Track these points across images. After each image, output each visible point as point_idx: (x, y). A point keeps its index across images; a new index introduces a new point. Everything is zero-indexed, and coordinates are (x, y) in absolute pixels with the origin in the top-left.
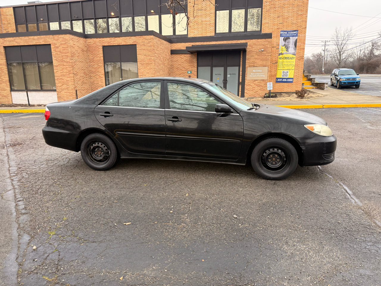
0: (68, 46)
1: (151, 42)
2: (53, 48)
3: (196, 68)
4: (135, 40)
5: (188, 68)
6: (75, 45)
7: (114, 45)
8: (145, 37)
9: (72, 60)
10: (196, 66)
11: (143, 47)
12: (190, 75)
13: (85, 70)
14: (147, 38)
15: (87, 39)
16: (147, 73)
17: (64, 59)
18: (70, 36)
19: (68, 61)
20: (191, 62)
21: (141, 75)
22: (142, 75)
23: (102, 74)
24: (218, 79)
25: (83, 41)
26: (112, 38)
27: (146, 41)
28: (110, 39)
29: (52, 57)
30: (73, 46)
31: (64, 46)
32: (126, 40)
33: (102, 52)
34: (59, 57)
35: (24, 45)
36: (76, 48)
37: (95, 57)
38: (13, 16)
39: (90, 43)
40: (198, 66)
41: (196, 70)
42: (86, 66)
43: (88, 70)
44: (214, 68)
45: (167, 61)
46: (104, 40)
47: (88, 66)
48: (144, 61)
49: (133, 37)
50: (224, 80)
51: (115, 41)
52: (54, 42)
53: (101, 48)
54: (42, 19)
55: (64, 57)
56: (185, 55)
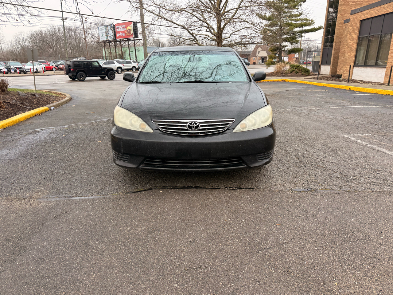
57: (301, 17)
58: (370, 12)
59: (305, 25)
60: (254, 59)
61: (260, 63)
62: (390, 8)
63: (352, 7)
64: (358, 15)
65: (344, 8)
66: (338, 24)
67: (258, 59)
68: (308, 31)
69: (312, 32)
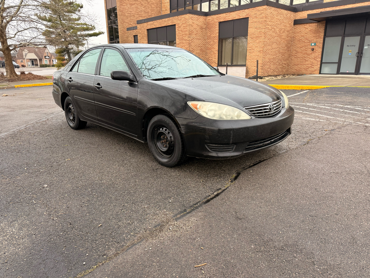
0: (187, 24)
1: (263, 13)
2: (177, 28)
3: (322, 39)
4: (248, 13)
5: (312, 39)
6: (194, 23)
7: (229, 20)
8: (258, 8)
9: (190, 38)
10: (323, 37)
11: (255, 20)
12: (313, 47)
13: (202, 47)
14: (260, 9)
15: (207, 17)
16: (256, 47)
17: (184, 38)
18: (190, 15)
19: (186, 39)
20: (316, 32)
21: (249, 50)
22: (251, 50)
23: (216, 51)
24: (350, 51)
25: (203, 19)
26: (228, 13)
27: (258, 13)
28: (226, 15)
29: (176, 36)
30: (191, 25)
31: (185, 25)
32: (239, 13)
33: (218, 28)
34: (180, 36)
35: (159, 27)
36: (195, 26)
37: (212, 33)
38: (169, 4)
39: (209, 21)
40: (325, 36)
41: (322, 42)
42: (204, 43)
43: (206, 47)
44: (346, 38)
45: (287, 33)
46: (221, 17)
47: (206, 43)
48: (254, 35)
49: (246, 10)
50: (358, 53)
51: (230, 16)
52: (178, 22)
53: (218, 24)
54: (188, 3)
55: (184, 35)
56: (311, 25)
57: (79, 22)
58: (154, 23)
59: (87, 29)
60: (22, 61)
61: (30, 65)
62: (170, 21)
63: (128, 17)
64: (144, 24)
65: (123, 17)
66: (120, 31)
67: (27, 62)
68: (91, 35)
69: (94, 36)
